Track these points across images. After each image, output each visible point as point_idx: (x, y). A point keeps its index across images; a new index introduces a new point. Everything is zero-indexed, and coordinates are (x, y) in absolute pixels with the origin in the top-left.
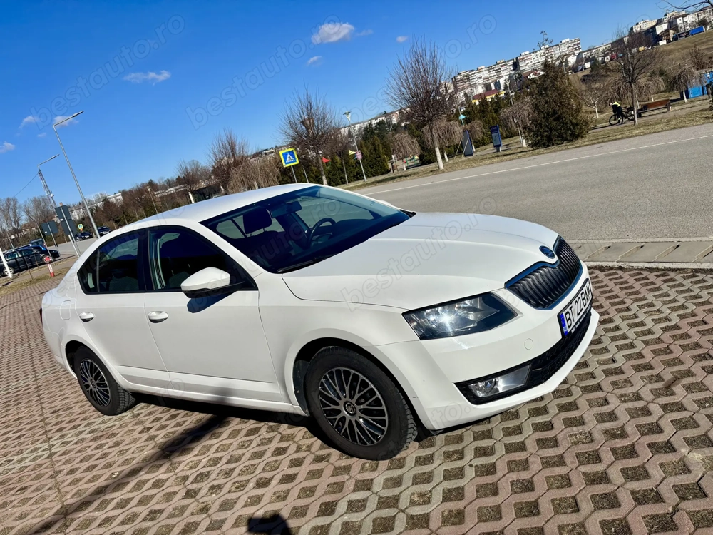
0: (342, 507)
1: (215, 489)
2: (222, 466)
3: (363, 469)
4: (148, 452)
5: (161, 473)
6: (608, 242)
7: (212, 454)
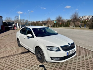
0: (33, 66)
1: (23, 59)
2: (26, 57)
3: (39, 63)
4: (20, 53)
5: (20, 55)
6: (88, 45)
7: (26, 55)
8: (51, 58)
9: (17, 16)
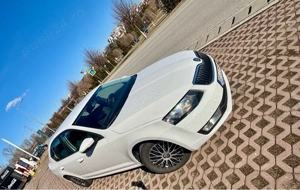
8: (202, 131)
9: (5, 150)
